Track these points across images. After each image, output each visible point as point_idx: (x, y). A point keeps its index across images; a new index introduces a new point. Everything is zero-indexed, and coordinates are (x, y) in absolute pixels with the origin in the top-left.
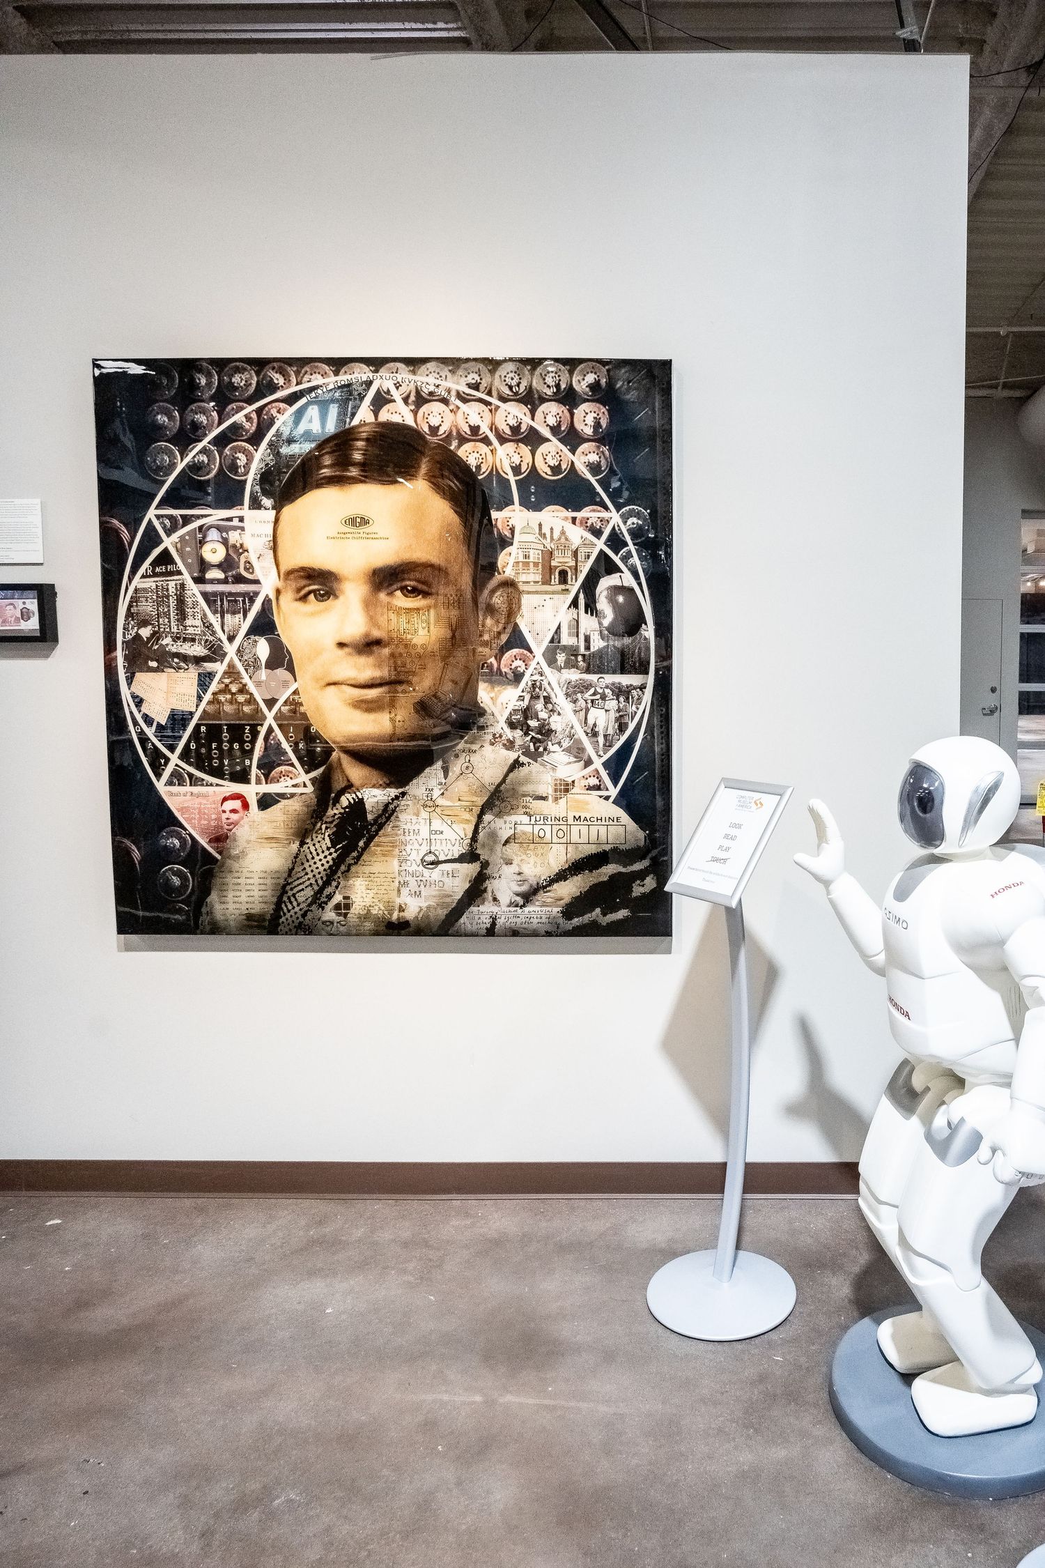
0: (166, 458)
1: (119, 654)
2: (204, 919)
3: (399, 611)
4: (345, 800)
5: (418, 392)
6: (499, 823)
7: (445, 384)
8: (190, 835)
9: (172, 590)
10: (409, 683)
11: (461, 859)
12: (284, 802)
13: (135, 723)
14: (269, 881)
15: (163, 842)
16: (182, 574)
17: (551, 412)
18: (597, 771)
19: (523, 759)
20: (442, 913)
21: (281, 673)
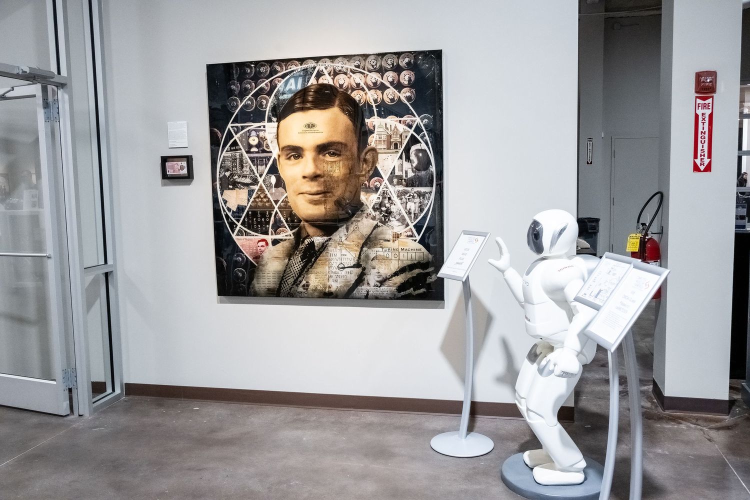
0: (235, 103)
2: (251, 290)
3: (327, 162)
4: (306, 242)
5: (334, 70)
6: (370, 251)
7: (345, 66)
8: (246, 256)
9: (238, 157)
10: (332, 192)
11: (354, 266)
12: (282, 242)
13: (224, 211)
14: (276, 275)
15: (235, 259)
16: (241, 150)
17: (390, 76)
19: (380, 224)
21: (281, 189)
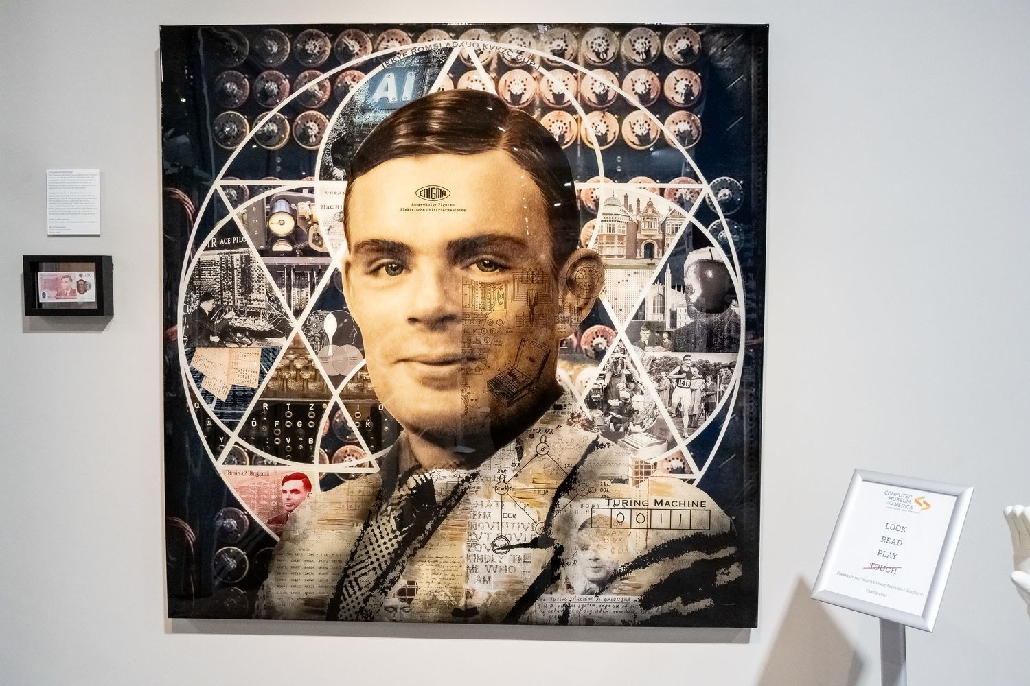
0: (234, 126)
1: (180, 330)
2: (260, 603)
3: (474, 285)
4: (412, 482)
5: (500, 59)
6: (576, 506)
7: (528, 51)
8: (248, 516)
9: (237, 263)
10: (482, 359)
11: (534, 544)
12: (348, 483)
13: (194, 399)
14: (329, 565)
15: (219, 523)
16: (248, 246)
17: (640, 80)
18: (681, 453)
19: (602, 440)
20: (512, 600)
21: (350, 350)
